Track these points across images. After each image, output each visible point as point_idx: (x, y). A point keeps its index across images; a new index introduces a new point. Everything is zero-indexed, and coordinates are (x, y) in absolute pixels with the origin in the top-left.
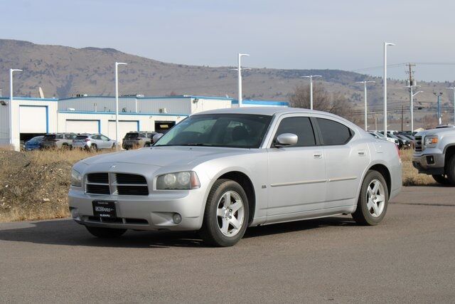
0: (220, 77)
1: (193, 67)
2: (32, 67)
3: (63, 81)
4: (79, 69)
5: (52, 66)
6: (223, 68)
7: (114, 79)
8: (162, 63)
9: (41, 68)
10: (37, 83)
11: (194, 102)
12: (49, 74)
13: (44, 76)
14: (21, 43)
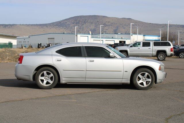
0: (162, 27)
1: (154, 24)
2: (107, 24)
3: (115, 28)
4: (120, 24)
5: (112, 23)
6: (163, 24)
7: (130, 27)
8: (145, 23)
9: (109, 24)
10: (108, 28)
11: (132, 36)
12: (112, 26)
13: (110, 26)
14: (104, 17)
